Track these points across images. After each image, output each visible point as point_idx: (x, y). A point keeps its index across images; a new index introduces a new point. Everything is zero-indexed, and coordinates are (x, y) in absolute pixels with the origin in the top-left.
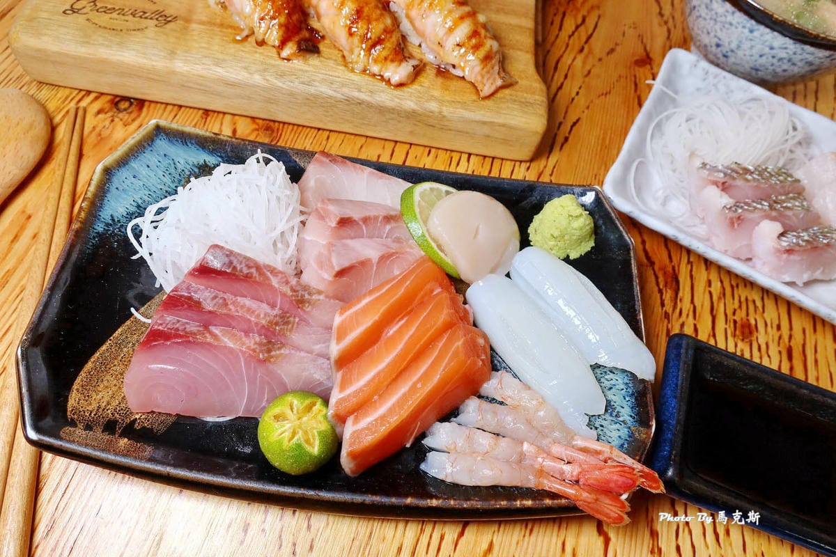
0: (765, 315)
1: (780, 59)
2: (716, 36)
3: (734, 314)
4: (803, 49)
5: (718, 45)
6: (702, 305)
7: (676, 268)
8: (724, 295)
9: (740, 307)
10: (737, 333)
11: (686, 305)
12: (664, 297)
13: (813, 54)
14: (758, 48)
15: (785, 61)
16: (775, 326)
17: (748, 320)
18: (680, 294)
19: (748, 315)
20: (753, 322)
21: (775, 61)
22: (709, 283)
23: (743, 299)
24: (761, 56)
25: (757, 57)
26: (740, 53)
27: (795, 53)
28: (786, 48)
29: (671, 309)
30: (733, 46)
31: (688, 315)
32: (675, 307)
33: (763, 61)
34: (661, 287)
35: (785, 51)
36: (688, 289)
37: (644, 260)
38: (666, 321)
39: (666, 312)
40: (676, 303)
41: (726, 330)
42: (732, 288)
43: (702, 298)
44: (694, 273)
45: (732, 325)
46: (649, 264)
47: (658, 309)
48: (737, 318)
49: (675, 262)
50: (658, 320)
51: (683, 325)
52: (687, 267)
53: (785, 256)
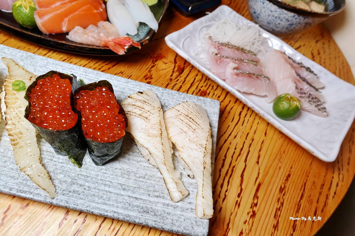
0: (215, 92)
1: (276, 17)
2: (254, 8)
3: (201, 87)
4: (282, 11)
5: (255, 13)
6: (189, 81)
7: (185, 67)
8: (201, 81)
9: (206, 86)
10: (199, 93)
11: (182, 78)
12: (174, 74)
13: (287, 14)
14: (268, 12)
15: (278, 18)
16: (217, 96)
17: (206, 91)
18: (181, 75)
19: (207, 89)
20: (208, 92)
21: (274, 18)
22: (197, 75)
25: (267, 17)
26: (262, 15)
27: (280, 14)
28: (276, 11)
29: (174, 78)
30: (259, 12)
31: (180, 82)
32: (176, 78)
34: (175, 71)
35: (276, 12)
36: (186, 75)
37: (173, 61)
38: (169, 81)
39: (171, 78)
40: (178, 77)
41: (194, 91)
42: (206, 79)
43: (190, 79)
44: (192, 71)
45: (198, 90)
46: (174, 63)
47: (168, 77)
48: (202, 89)
49: (186, 65)
50: (166, 80)
51: (176, 84)
52: (190, 68)
53: (235, 77)
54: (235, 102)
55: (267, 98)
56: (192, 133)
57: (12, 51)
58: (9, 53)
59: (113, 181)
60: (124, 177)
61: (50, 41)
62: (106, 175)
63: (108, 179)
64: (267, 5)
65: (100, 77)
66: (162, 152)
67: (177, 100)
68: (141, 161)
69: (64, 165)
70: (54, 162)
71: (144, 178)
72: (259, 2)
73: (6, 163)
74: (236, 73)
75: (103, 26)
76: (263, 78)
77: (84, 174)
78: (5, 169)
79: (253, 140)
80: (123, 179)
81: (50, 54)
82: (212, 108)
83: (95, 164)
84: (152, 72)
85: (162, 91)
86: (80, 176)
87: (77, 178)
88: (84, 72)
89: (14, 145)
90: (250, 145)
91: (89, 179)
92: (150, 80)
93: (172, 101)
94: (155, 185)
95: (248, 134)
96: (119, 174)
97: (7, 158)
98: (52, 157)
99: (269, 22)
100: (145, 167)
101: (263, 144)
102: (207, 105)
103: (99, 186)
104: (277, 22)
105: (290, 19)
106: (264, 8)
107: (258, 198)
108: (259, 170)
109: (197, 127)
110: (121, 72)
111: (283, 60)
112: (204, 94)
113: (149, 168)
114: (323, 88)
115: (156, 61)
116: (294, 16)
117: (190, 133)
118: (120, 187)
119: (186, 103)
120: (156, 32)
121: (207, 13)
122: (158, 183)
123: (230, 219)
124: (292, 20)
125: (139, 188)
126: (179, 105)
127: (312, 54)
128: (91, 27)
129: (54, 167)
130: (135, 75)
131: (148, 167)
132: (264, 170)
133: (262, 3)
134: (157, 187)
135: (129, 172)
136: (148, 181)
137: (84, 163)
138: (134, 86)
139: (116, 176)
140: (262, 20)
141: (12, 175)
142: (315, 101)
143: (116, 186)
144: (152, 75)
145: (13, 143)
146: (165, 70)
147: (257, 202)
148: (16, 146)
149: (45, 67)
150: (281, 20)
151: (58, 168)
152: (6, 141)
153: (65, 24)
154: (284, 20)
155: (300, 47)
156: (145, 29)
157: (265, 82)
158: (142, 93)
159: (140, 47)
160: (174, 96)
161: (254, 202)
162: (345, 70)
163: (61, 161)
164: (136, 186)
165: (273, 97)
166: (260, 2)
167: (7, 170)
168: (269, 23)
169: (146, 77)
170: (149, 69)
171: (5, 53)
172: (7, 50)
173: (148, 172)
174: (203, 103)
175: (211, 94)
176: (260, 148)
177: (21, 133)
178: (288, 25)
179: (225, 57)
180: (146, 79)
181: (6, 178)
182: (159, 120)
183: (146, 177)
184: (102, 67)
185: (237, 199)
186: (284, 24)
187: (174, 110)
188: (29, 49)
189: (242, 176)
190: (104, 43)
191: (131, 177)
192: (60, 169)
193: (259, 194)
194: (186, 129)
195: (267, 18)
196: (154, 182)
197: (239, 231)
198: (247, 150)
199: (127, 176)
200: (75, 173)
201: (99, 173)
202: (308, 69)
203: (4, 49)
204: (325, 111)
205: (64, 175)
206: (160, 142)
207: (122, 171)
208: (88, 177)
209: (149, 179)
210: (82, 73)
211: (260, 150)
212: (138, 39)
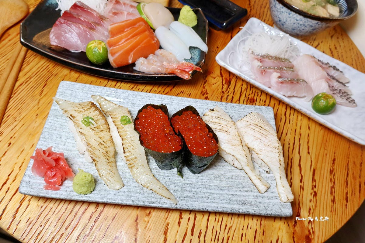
0: (261, 97)
1: (301, 25)
2: (279, 17)
3: (249, 95)
4: (307, 20)
5: (280, 21)
6: (237, 91)
7: (231, 79)
8: (247, 89)
9: (252, 93)
10: (248, 101)
11: (231, 90)
12: (224, 86)
13: (311, 22)
14: (293, 21)
15: (303, 25)
16: (264, 101)
17: (254, 98)
18: (230, 87)
19: (254, 96)
20: (255, 99)
21: (299, 25)
22: (242, 85)
23: (254, 91)
24: (294, 24)
25: (292, 24)
26: (287, 23)
27: (305, 22)
28: (302, 20)
29: (225, 91)
30: (285, 20)
31: (231, 93)
32: (227, 90)
33: (295, 25)
34: (223, 83)
35: (302, 21)
36: (233, 86)
37: (220, 75)
38: (222, 94)
39: (223, 91)
40: (227, 89)
41: (244, 99)
42: (251, 87)
43: (238, 89)
44: (237, 81)
45: (247, 98)
46: (221, 76)
47: (220, 90)
48: (250, 97)
49: (231, 77)
50: (219, 93)
51: (228, 96)
52: (235, 79)
53: (280, 84)
54: (279, 104)
55: (305, 98)
56: (265, 138)
57: (97, 89)
58: (95, 91)
59: (210, 184)
60: (217, 180)
61: (123, 74)
62: (203, 181)
63: (206, 184)
64: (293, 15)
65: (174, 100)
66: (245, 157)
67: (239, 111)
68: (225, 166)
69: (171, 178)
70: (163, 177)
71: (232, 178)
72: (284, 13)
73: (129, 183)
74: (281, 81)
75: (161, 54)
76: (302, 82)
77: (188, 182)
78: (131, 188)
79: (300, 135)
80: (217, 182)
81: (119, 84)
82: (268, 114)
83: (193, 173)
84: (206, 88)
85: (225, 106)
86: (185, 184)
87: (184, 187)
88: (159, 98)
89: (131, 168)
90: (300, 139)
91: (193, 186)
92: (207, 96)
93: (235, 113)
94: (242, 183)
95: (295, 130)
96: (213, 178)
97: (127, 179)
98: (159, 173)
99: (294, 28)
100: (229, 169)
101: (309, 137)
102: (263, 112)
103: (202, 190)
104: (301, 28)
105: (314, 25)
106: (290, 17)
107: (315, 181)
108: (311, 158)
109: (267, 134)
110: (181, 92)
111: (314, 63)
112: (252, 101)
113: (233, 170)
114: (348, 83)
115: (206, 77)
116: (317, 23)
117: (263, 139)
118: (217, 188)
119: (251, 114)
120: (207, 53)
121: (240, 27)
122: (244, 181)
123: (299, 200)
124: (315, 26)
125: (231, 186)
126: (247, 117)
127: (330, 49)
128: (151, 56)
129: (164, 180)
130: (193, 93)
131: (231, 169)
132: (315, 158)
133: (288, 14)
134: (244, 184)
135: (219, 176)
136: (236, 180)
137: (184, 174)
138: (202, 104)
139: (212, 180)
140: (287, 27)
141: (139, 192)
142: (345, 95)
143: (214, 188)
144: (207, 91)
145: (130, 166)
146: (215, 84)
147: (316, 184)
148: (132, 169)
149: (128, 98)
150: (306, 27)
151: (167, 181)
152: (120, 165)
153: (131, 58)
154: (308, 26)
155: (319, 44)
156: (196, 52)
157: (304, 85)
158: (213, 110)
159: (202, 71)
160: (236, 108)
161: (313, 185)
162: (360, 61)
163: (167, 175)
164: (228, 186)
165: (311, 97)
166: (286, 13)
167: (132, 188)
168: (294, 30)
169: (203, 93)
170: (202, 86)
171: (92, 91)
172: (93, 88)
173: (234, 174)
174: (260, 111)
175: (258, 100)
176: (307, 140)
177: (136, 158)
178: (311, 30)
179: (268, 68)
180: (203, 95)
181: (135, 194)
182: (236, 131)
183: (233, 177)
184: (165, 89)
185: (300, 184)
186: (308, 29)
187: (243, 121)
188: (100, 82)
189: (300, 165)
190: (170, 71)
191: (222, 179)
192: (169, 181)
193: (316, 178)
194: (259, 136)
195: (293, 26)
196: (240, 181)
197: (308, 208)
198: (298, 144)
199: (219, 179)
200: (181, 183)
201: (198, 180)
202: (334, 68)
203: (91, 88)
204: (354, 103)
205: (174, 186)
206: (242, 150)
207: (214, 176)
208: (192, 184)
209: (236, 179)
210: (158, 99)
211: (308, 143)
212: (195, 63)
